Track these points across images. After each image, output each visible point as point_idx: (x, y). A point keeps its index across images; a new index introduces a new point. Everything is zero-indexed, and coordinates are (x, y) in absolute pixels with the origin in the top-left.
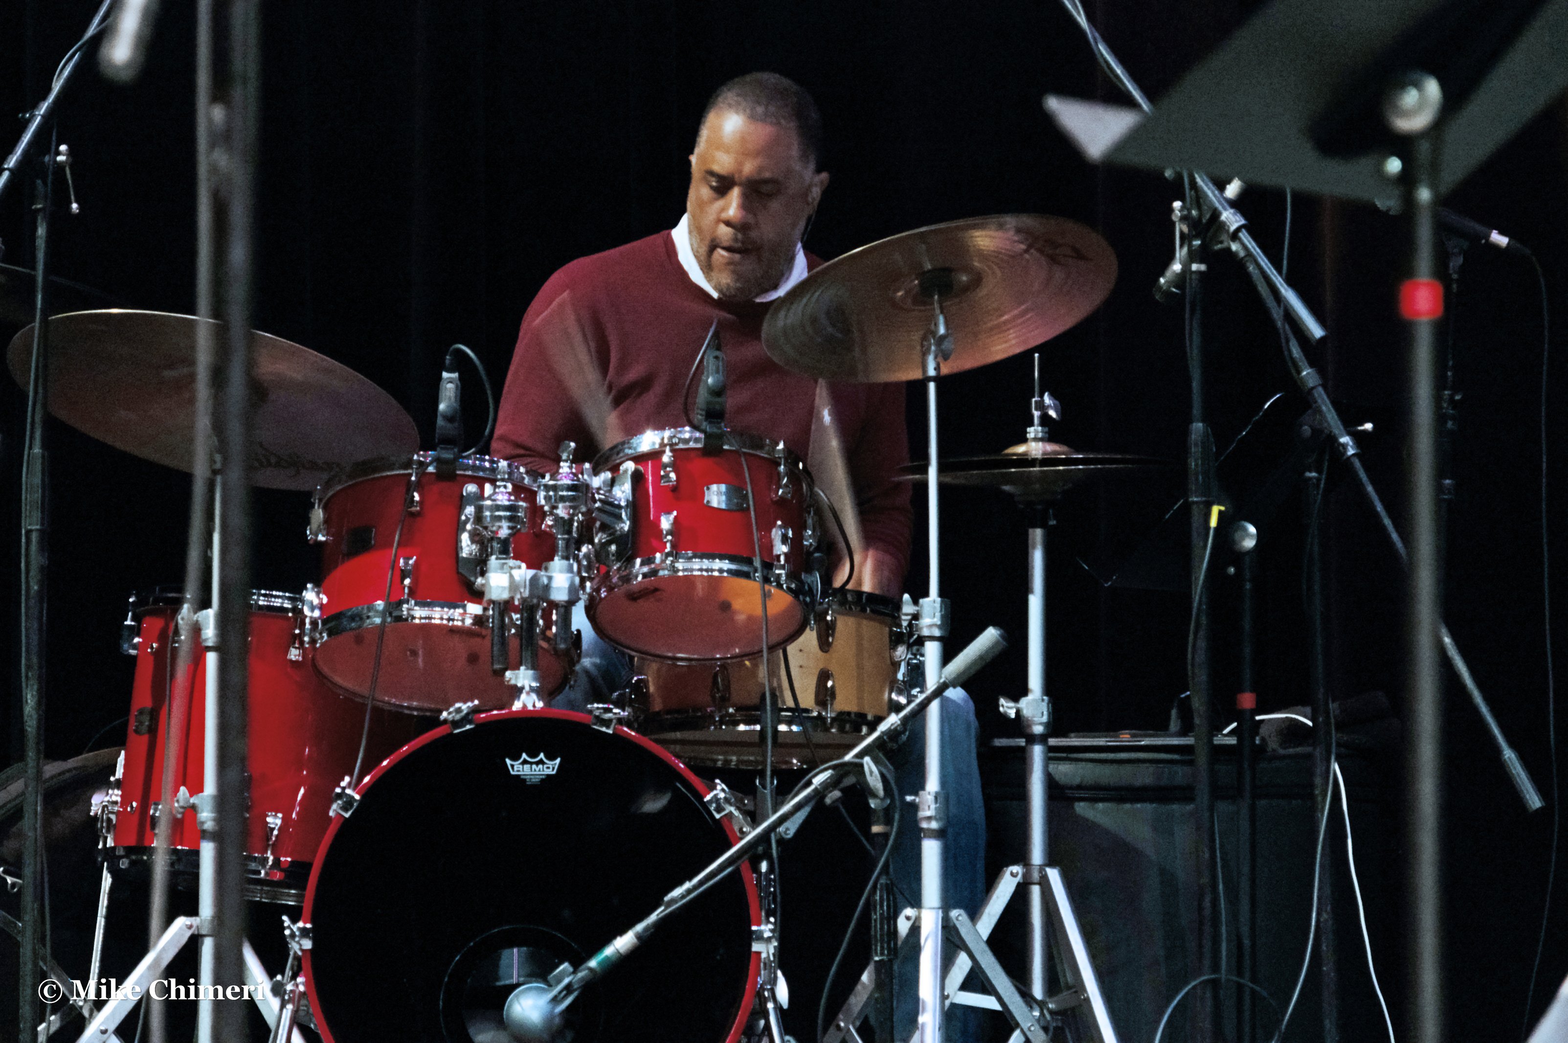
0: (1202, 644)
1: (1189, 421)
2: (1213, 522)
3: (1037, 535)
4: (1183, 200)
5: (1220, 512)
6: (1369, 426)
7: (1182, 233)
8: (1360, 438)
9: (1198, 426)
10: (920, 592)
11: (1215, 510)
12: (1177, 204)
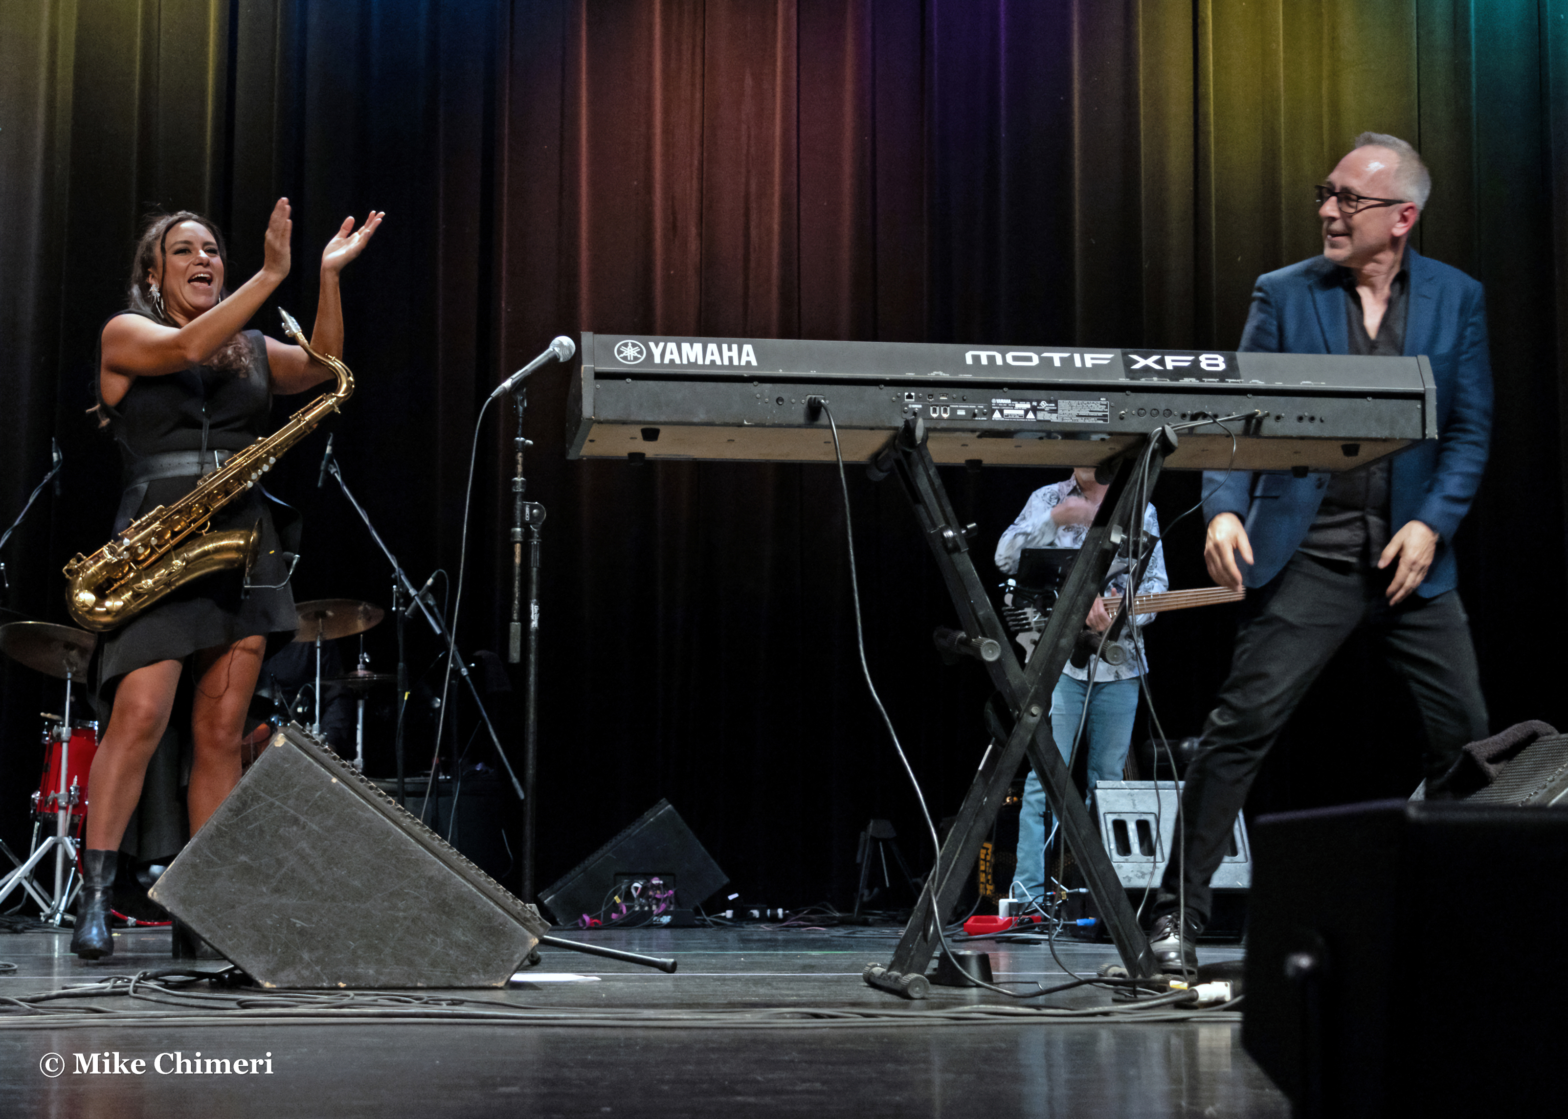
0: (401, 741)
1: (398, 661)
2: (406, 698)
3: (361, 703)
4: (396, 584)
5: (409, 696)
6: (473, 665)
7: (396, 596)
8: (470, 669)
9: (401, 665)
10: (313, 722)
11: (407, 694)
12: (394, 587)
